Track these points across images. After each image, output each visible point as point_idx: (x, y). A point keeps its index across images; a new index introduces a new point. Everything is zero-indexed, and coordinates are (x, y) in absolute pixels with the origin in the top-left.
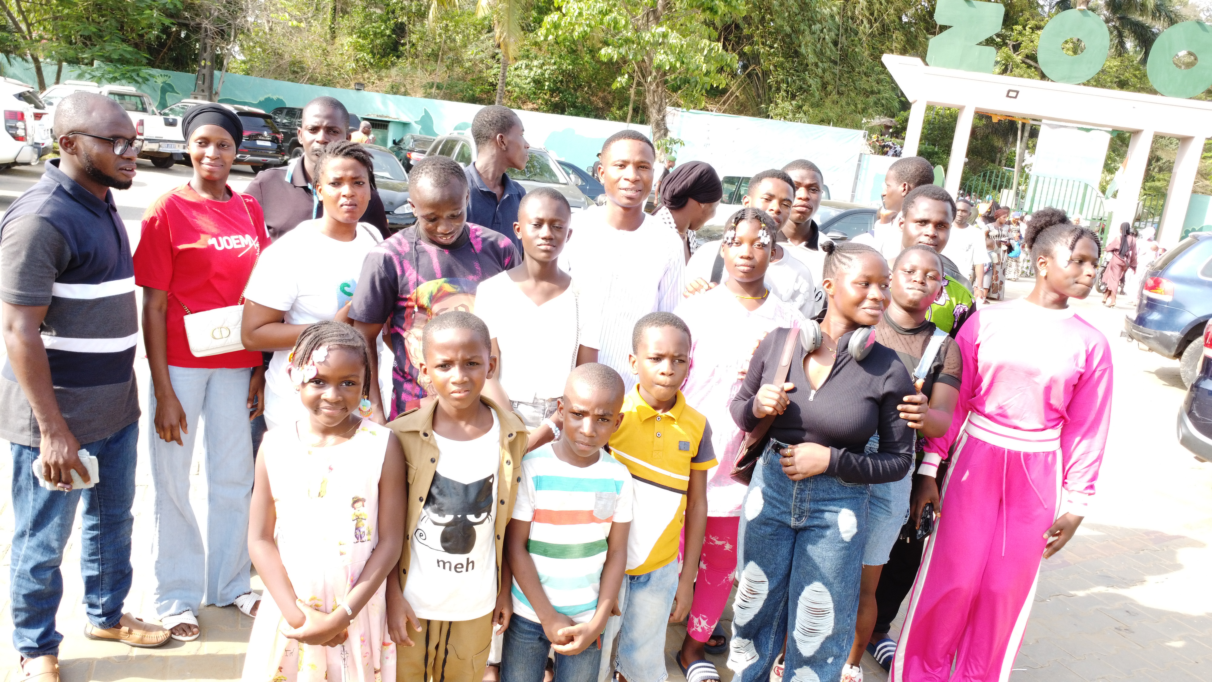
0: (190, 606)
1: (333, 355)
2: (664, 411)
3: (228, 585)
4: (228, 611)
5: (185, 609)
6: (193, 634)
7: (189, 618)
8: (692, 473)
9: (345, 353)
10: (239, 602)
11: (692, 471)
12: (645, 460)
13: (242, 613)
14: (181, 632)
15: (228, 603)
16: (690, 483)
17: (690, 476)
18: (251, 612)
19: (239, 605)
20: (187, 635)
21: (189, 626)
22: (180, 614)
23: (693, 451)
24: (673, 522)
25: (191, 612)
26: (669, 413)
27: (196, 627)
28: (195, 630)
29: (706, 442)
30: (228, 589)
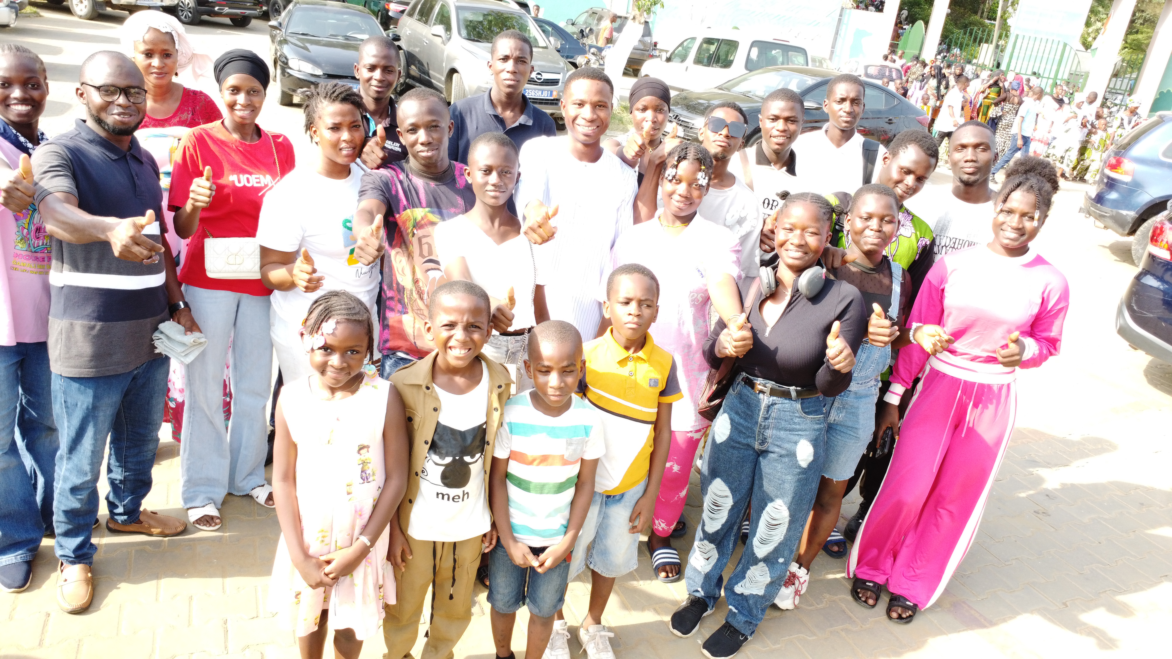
0: (212, 500)
1: (341, 327)
2: (635, 352)
3: (244, 479)
4: (245, 501)
5: (207, 503)
6: (216, 524)
7: (211, 511)
8: (659, 405)
9: (350, 325)
10: (255, 493)
11: (659, 403)
12: (618, 396)
13: (258, 503)
14: (205, 523)
15: (245, 494)
16: (658, 413)
17: (658, 407)
18: (265, 503)
19: (255, 496)
20: (210, 525)
21: (212, 518)
22: (204, 506)
23: (661, 386)
24: (643, 449)
25: (213, 505)
26: (641, 354)
27: (218, 518)
28: (218, 521)
29: (673, 378)
30: (245, 482)
